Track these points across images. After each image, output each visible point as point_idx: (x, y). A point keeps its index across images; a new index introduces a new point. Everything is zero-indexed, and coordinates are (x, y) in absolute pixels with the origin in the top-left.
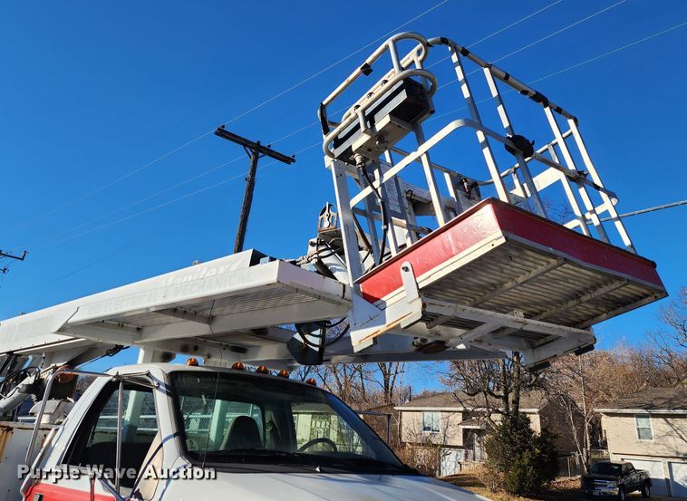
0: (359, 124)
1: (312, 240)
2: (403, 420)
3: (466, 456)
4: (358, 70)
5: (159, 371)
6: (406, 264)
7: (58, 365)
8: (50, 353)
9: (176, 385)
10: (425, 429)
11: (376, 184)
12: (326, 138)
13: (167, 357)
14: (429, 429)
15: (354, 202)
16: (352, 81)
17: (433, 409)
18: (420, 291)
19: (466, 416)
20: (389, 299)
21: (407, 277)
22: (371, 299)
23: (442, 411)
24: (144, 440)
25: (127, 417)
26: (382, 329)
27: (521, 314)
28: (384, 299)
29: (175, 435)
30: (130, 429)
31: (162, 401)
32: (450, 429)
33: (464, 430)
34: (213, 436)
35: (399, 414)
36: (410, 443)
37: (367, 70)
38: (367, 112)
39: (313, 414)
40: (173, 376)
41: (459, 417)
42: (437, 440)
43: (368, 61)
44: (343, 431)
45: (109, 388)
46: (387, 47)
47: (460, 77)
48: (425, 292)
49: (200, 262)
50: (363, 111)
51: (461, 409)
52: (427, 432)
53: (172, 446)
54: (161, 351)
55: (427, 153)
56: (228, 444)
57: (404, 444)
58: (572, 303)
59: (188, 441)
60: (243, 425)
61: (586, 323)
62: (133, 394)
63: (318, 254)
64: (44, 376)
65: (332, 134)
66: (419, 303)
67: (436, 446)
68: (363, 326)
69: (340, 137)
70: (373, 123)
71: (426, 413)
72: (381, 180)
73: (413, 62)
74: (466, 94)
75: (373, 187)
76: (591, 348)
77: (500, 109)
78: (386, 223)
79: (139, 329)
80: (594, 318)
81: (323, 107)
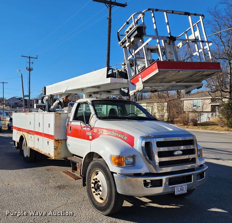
0: (126, 40)
1: (122, 64)
2: (184, 103)
3: (212, 115)
4: (126, 23)
5: (89, 100)
6: (140, 76)
7: (64, 97)
8: (61, 95)
9: (94, 103)
10: (194, 106)
11: (133, 54)
12: (120, 43)
13: (90, 96)
14: (196, 106)
15: (129, 58)
16: (124, 26)
17: (197, 98)
18: (143, 82)
19: (213, 100)
20: (137, 84)
21: (140, 79)
22: (133, 84)
23: (201, 99)
24: (88, 115)
25: (84, 110)
26: (135, 91)
27: (175, 82)
28: (136, 84)
29: (95, 114)
30: (85, 113)
31: (91, 107)
32: (205, 106)
33: (211, 105)
34: (105, 113)
35: (182, 101)
36: (187, 112)
37: (128, 23)
38: (128, 36)
39: (147, 103)
40: (93, 101)
41: (209, 101)
42: (199, 110)
43: (128, 21)
44: (159, 108)
45: (79, 105)
46: (132, 17)
47: (154, 21)
48: (144, 82)
49: (94, 71)
50: (127, 36)
51: (211, 98)
52: (195, 108)
53: (95, 116)
54: (89, 94)
55: (144, 46)
56: (109, 115)
57: (184, 112)
58: (190, 78)
59: (98, 115)
60: (112, 110)
61: (200, 81)
62: (84, 105)
63: (124, 68)
64: (61, 100)
65: (121, 42)
66: (142, 85)
67: (197, 112)
68: (132, 90)
69: (123, 42)
70: (130, 39)
71: (194, 101)
72: (134, 53)
73: (141, 17)
74: (155, 28)
75: (132, 55)
76: (201, 87)
77: (168, 26)
78: (136, 66)
79: (82, 90)
80: (203, 79)
81: (118, 33)
